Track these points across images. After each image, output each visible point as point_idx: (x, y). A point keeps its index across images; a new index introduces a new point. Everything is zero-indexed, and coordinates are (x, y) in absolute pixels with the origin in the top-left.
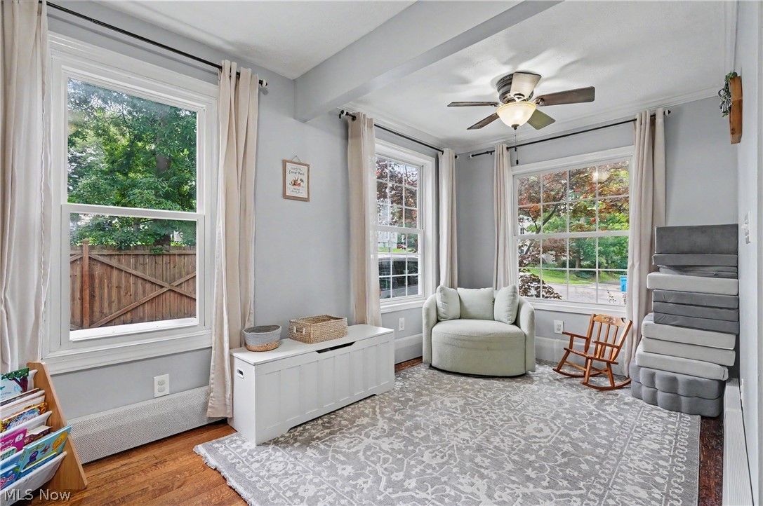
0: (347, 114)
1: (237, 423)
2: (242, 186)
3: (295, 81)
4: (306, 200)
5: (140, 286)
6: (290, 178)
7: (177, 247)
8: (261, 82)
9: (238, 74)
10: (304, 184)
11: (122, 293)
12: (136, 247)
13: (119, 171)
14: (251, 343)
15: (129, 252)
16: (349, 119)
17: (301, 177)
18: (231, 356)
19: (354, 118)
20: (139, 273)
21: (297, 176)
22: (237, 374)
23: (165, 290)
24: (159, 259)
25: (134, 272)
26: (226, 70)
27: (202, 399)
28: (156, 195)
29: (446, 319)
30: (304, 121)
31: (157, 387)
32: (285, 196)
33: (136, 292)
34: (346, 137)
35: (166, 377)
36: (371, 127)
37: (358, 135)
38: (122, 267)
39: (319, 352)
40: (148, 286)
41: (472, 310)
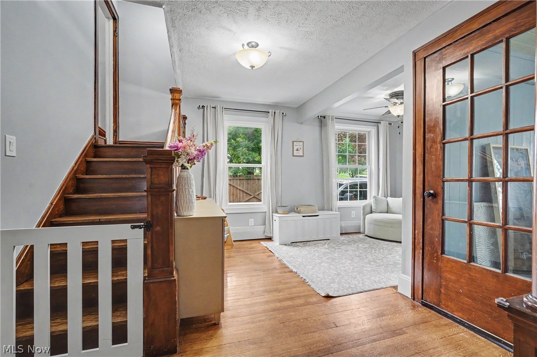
0: (321, 116)
1: (274, 239)
2: (276, 155)
3: (297, 108)
4: (303, 156)
5: (241, 195)
6: (295, 148)
7: (256, 176)
8: (283, 113)
9: (275, 113)
10: (302, 150)
11: (235, 198)
12: (240, 176)
13: (232, 139)
14: (279, 211)
15: (237, 178)
16: (322, 118)
17: (300, 147)
18: (272, 215)
19: (324, 117)
20: (241, 188)
21: (298, 147)
22: (274, 221)
23: (252, 197)
24: (249, 182)
25: (239, 188)
26: (271, 113)
27: (263, 230)
28: (248, 150)
29: (375, 212)
30: (302, 124)
31: (250, 223)
32: (293, 156)
33: (240, 198)
34: (321, 127)
35: (253, 220)
36: (333, 120)
37: (326, 125)
38: (234, 185)
39: (303, 216)
40: (245, 194)
41: (393, 210)
